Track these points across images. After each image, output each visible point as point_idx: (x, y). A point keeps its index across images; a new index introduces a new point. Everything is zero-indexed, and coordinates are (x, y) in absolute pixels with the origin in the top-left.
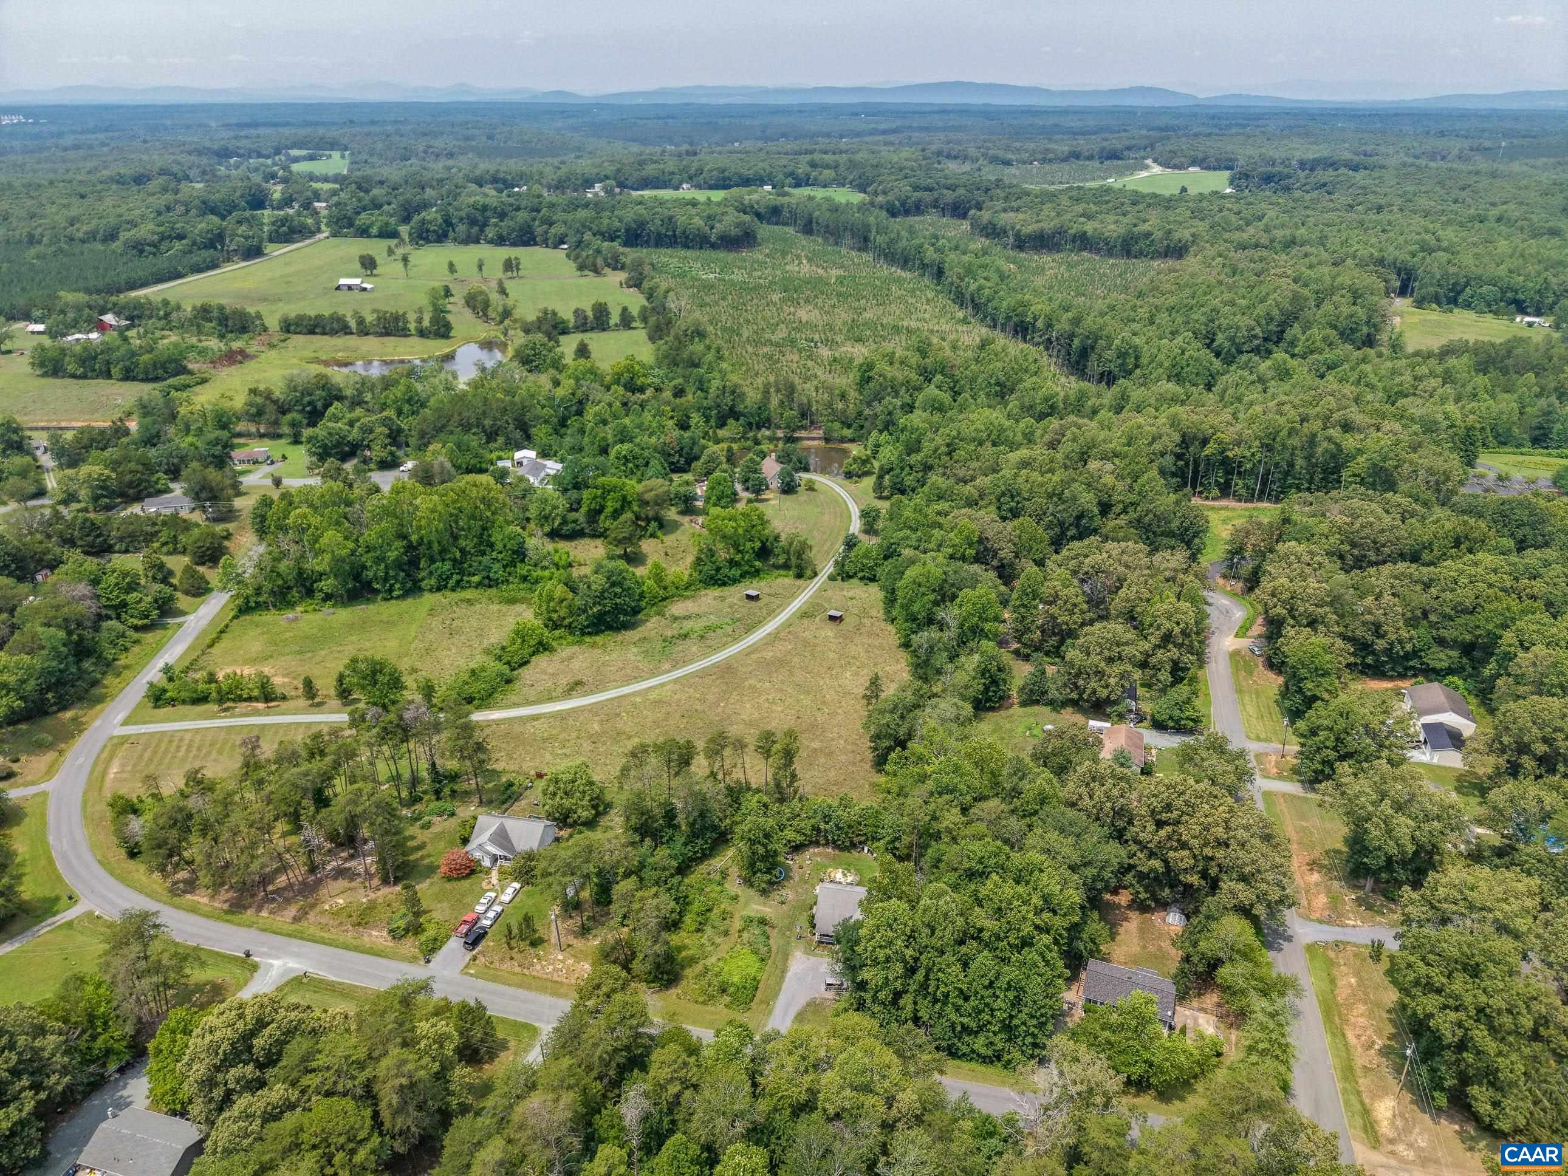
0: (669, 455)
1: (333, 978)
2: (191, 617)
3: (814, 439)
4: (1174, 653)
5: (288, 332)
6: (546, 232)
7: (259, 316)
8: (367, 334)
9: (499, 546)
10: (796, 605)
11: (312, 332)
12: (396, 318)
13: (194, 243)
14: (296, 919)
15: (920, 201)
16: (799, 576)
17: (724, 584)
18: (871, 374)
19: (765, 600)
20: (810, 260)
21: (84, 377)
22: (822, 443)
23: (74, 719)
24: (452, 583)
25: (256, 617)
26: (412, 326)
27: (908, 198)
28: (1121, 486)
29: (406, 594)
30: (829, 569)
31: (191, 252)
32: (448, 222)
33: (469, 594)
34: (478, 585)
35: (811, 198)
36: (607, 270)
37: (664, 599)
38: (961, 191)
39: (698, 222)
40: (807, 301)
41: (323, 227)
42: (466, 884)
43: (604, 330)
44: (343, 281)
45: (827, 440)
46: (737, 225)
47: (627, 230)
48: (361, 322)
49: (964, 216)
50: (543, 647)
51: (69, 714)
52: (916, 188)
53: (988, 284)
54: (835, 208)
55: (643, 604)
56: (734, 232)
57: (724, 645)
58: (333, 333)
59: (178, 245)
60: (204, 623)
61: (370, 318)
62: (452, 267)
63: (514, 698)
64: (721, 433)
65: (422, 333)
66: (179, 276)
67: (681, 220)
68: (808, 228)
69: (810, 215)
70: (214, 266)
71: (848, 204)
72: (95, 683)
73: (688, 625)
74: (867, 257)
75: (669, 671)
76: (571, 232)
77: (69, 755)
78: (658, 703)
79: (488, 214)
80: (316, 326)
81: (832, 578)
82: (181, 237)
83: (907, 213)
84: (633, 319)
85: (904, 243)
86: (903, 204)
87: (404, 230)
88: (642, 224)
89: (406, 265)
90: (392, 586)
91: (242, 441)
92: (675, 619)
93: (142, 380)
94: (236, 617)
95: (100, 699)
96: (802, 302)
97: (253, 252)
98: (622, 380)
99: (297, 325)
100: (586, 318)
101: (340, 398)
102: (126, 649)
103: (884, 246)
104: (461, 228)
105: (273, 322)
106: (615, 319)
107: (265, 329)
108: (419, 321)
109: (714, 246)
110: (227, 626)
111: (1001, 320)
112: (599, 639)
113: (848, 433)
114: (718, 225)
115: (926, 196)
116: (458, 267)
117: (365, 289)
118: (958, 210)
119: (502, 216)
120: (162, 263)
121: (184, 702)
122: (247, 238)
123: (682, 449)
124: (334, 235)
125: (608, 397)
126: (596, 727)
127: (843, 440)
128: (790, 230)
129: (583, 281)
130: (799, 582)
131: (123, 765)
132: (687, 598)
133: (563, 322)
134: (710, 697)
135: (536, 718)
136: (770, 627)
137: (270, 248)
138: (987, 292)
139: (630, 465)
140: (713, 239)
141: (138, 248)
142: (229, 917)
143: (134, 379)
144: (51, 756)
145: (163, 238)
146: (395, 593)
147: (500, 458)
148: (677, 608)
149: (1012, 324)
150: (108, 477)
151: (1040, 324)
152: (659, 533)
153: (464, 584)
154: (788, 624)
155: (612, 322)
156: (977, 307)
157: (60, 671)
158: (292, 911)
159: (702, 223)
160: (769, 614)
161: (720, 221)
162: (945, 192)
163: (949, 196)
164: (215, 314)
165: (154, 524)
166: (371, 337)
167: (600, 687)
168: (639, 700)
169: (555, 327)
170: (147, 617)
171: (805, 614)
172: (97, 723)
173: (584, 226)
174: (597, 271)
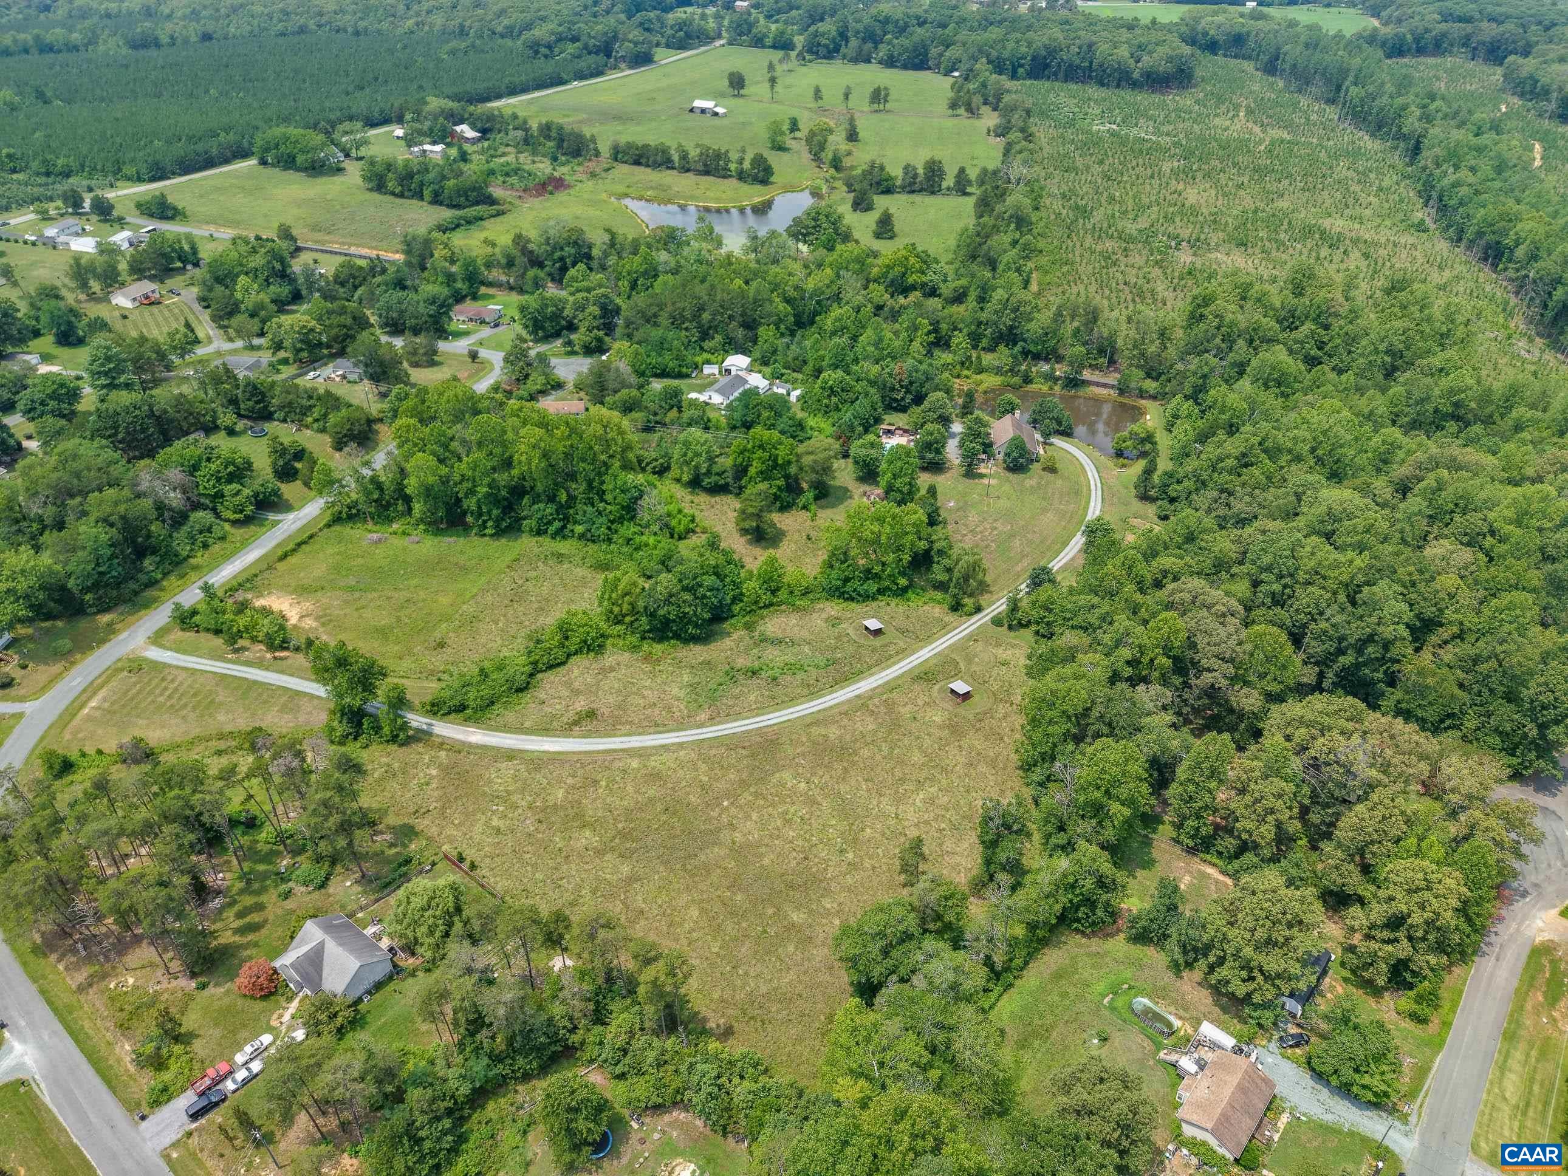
0: (893, 389)
1: (47, 1100)
2: (291, 516)
3: (1105, 386)
4: (1403, 949)
5: (616, 159)
6: (941, 55)
7: (593, 139)
8: (688, 170)
9: (609, 497)
10: (925, 654)
11: (637, 163)
12: (718, 156)
13: (586, 47)
14: (81, 989)
15: (1444, 35)
16: (956, 607)
17: (852, 599)
18: (1206, 311)
19: (891, 635)
20: (1250, 112)
21: (401, 195)
22: (1113, 393)
23: (109, 625)
24: (552, 529)
25: (347, 531)
26: (733, 166)
27: (1427, 30)
28: (1465, 597)
29: (500, 533)
30: (999, 606)
31: (579, 57)
32: (843, 35)
33: (564, 546)
34: (581, 536)
35: (1292, 24)
36: (985, 110)
37: (766, 606)
38: (1510, 26)
39: (1124, 52)
40: (1207, 175)
41: (724, 34)
42: (259, 1005)
43: (933, 193)
44: (698, 103)
45: (1122, 392)
46: (1170, 59)
47: (1034, 59)
48: (684, 157)
49: (1499, 61)
50: (593, 646)
51: (106, 618)
52: (1447, 17)
53: (1471, 179)
54: (1315, 42)
55: (736, 608)
56: (1163, 67)
57: (793, 700)
58: (656, 165)
59: (571, 48)
60: (299, 524)
61: (693, 153)
62: (817, 94)
63: (510, 716)
64: (988, 359)
65: (742, 176)
66: (562, 82)
67: (1103, 49)
68: (1271, 68)
69: (1278, 49)
70: (599, 73)
71: (1339, 36)
72: (152, 583)
73: (772, 654)
74: (1332, 113)
75: (701, 725)
76: (965, 58)
77: (74, 671)
78: (655, 776)
79: (890, 27)
80: (641, 156)
81: (997, 622)
82: (575, 39)
83: (1421, 51)
84: (969, 183)
85: (1384, 100)
86: (1417, 40)
87: (799, 40)
88: (1052, 51)
89: (772, 87)
90: (485, 522)
91: (491, 291)
92: (764, 639)
93: (449, 206)
94: (328, 526)
95: (147, 605)
96: (1199, 175)
97: (642, 59)
98: (890, 276)
99: (625, 153)
100: (916, 176)
101: (589, 257)
102: (205, 546)
103: (1356, 101)
104: (854, 43)
105: (605, 148)
106: (949, 181)
107: (597, 154)
108: (741, 161)
109: (1135, 85)
110: (311, 537)
111: (1469, 234)
112: (658, 648)
113: (1151, 385)
114: (1146, 58)
115: (1456, 29)
116: (824, 92)
117: (716, 114)
118: (1495, 53)
119: (902, 30)
120: (547, 68)
121: (208, 630)
122: (636, 44)
123: (911, 383)
124: (730, 43)
125: (859, 299)
126: (560, 794)
127: (1142, 394)
128: (1248, 66)
129: (950, 123)
130: (951, 618)
131: (105, 699)
132: (798, 609)
133: (890, 178)
134: (720, 785)
135: (511, 755)
136: (865, 685)
137: (659, 54)
138: (1464, 191)
139: (834, 399)
140: (1136, 75)
141: (535, 47)
142: (31, 958)
143: (441, 204)
144: (57, 668)
145: (560, 39)
146: (488, 531)
147: (708, 362)
148: (773, 625)
149: (1483, 242)
150: (312, 330)
151: (1520, 252)
152: (813, 507)
153: (566, 532)
154: (890, 687)
155: (944, 185)
156: (1443, 209)
157: (101, 574)
158: (81, 976)
159: (1127, 54)
160: (878, 663)
161: (1150, 53)
162: (1485, 25)
163: (1489, 31)
164: (554, 134)
165: (310, 397)
166: (690, 175)
167: (614, 725)
168: (635, 764)
169: (878, 183)
170: (241, 511)
171: (925, 676)
172: (125, 635)
173: (980, 51)
174: (972, 111)
